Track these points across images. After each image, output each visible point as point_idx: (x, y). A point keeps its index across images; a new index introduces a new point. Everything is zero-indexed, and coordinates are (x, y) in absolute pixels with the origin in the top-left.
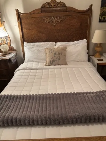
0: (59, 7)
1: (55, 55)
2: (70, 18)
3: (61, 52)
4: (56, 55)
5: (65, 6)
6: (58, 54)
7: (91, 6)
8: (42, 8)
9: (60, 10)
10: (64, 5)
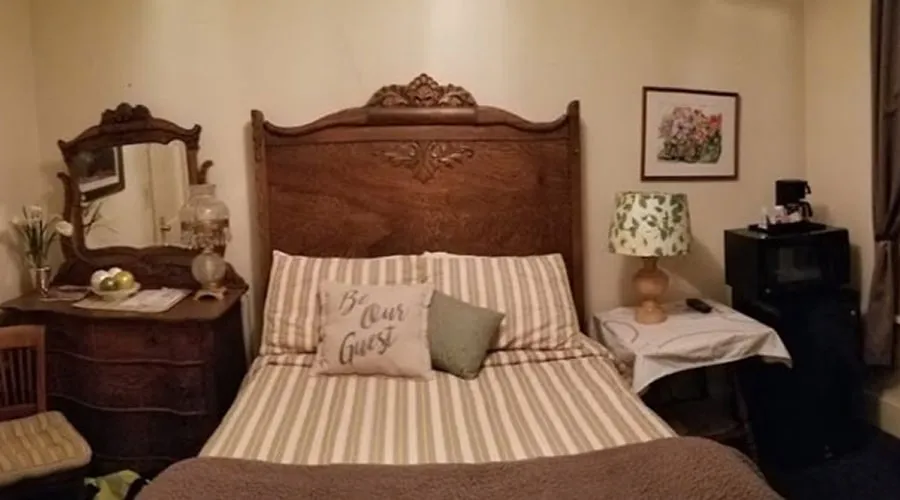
0: (446, 105)
1: (368, 322)
2: (492, 149)
3: (399, 308)
4: (373, 320)
5: (472, 105)
6: (384, 316)
7: (575, 106)
8: (371, 105)
9: (448, 117)
10: (465, 99)
